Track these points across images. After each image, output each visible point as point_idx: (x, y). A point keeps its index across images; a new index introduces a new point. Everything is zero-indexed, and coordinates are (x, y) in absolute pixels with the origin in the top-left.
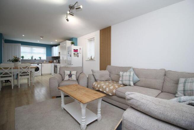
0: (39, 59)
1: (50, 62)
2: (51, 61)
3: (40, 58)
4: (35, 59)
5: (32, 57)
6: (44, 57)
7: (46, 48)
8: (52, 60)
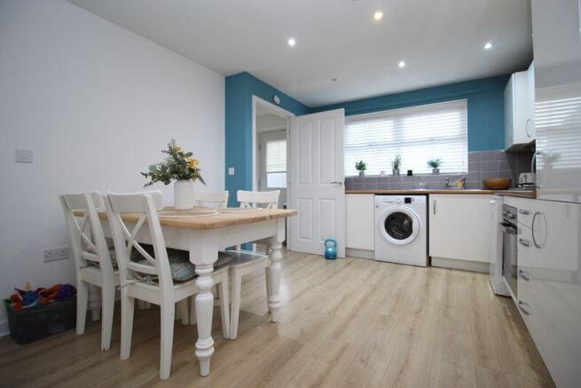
0: (430, 170)
1: (490, 187)
2: (497, 180)
3: (434, 165)
4: (410, 173)
5: (396, 167)
6: (456, 160)
7: (464, 102)
8: (509, 170)
